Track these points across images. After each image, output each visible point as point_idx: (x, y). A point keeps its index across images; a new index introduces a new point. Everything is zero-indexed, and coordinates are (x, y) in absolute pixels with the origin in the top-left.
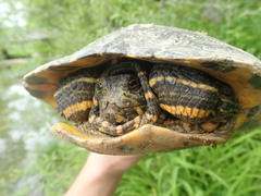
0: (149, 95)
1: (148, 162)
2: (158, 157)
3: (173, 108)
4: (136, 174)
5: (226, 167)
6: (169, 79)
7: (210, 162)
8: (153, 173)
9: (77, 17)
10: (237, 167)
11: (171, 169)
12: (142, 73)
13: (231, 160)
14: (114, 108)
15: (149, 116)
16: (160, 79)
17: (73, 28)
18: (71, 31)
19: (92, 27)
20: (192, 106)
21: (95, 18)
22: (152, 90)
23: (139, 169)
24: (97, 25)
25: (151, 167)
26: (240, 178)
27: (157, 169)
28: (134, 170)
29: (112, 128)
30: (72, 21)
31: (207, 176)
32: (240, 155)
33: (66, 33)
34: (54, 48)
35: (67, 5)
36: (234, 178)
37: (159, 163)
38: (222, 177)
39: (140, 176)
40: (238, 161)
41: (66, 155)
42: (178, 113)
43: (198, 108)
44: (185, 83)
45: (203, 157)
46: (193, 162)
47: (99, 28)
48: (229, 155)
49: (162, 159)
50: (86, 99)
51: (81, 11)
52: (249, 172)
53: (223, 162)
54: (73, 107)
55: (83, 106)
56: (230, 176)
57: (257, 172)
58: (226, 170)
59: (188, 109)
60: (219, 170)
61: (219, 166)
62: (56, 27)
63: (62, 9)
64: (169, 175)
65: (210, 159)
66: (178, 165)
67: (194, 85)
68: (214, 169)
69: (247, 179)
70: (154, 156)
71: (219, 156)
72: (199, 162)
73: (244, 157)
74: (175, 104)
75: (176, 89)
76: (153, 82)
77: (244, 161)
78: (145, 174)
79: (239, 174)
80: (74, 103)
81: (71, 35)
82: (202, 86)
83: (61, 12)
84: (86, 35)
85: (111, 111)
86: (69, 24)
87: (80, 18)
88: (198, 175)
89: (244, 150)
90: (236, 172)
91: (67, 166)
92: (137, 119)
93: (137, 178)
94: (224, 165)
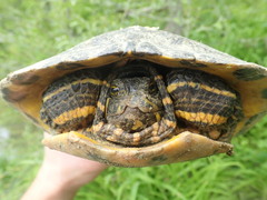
0: (167, 101)
1: (108, 178)
2: (118, 173)
3: (193, 115)
4: (93, 191)
5: (185, 181)
6: (192, 84)
7: (170, 177)
8: (112, 190)
9: (34, 22)
10: (195, 182)
11: (131, 185)
12: (159, 77)
13: (190, 174)
14: (134, 113)
15: (169, 123)
16: (182, 84)
17: (30, 33)
18: (28, 36)
19: (51, 34)
20: (213, 112)
21: (54, 24)
22: (171, 95)
23: (98, 185)
24: (56, 31)
25: (110, 183)
26: (198, 193)
27: (117, 185)
28: (93, 187)
29: (127, 136)
30: (28, 26)
31: (167, 191)
32: (198, 169)
33: (21, 38)
34: (8, 53)
35: (24, 9)
36: (191, 193)
37: (119, 179)
38: (181, 192)
39: (98, 193)
40: (196, 175)
41: (16, 172)
42: (198, 119)
43: (220, 114)
44: (208, 89)
45: (162, 172)
46: (153, 176)
47: (58, 35)
48: (188, 169)
49: (122, 174)
50: (89, 104)
51: (39, 15)
52: (207, 187)
53: (183, 177)
54: (71, 112)
55: (84, 112)
56: (188, 192)
57: (214, 186)
58: (185, 185)
59: (210, 116)
60: (178, 185)
61: (178, 180)
62: (11, 31)
63: (17, 11)
64: (129, 191)
65: (170, 173)
66: (139, 180)
67: (217, 91)
68: (173, 184)
69: (204, 194)
70: (113, 171)
71: (179, 170)
72: (159, 177)
73: (202, 171)
74: (196, 111)
75: (199, 95)
76: (172, 87)
77: (202, 176)
78: (103, 190)
79: (197, 189)
80: (73, 107)
81: (28, 40)
82: (225, 93)
83: (16, 15)
84: (44, 42)
85: (130, 116)
86: (25, 29)
87: (38, 24)
88: (158, 190)
89: (202, 164)
90: (194, 186)
91: (17, 184)
92: (155, 125)
93: (94, 195)
94: (183, 180)
